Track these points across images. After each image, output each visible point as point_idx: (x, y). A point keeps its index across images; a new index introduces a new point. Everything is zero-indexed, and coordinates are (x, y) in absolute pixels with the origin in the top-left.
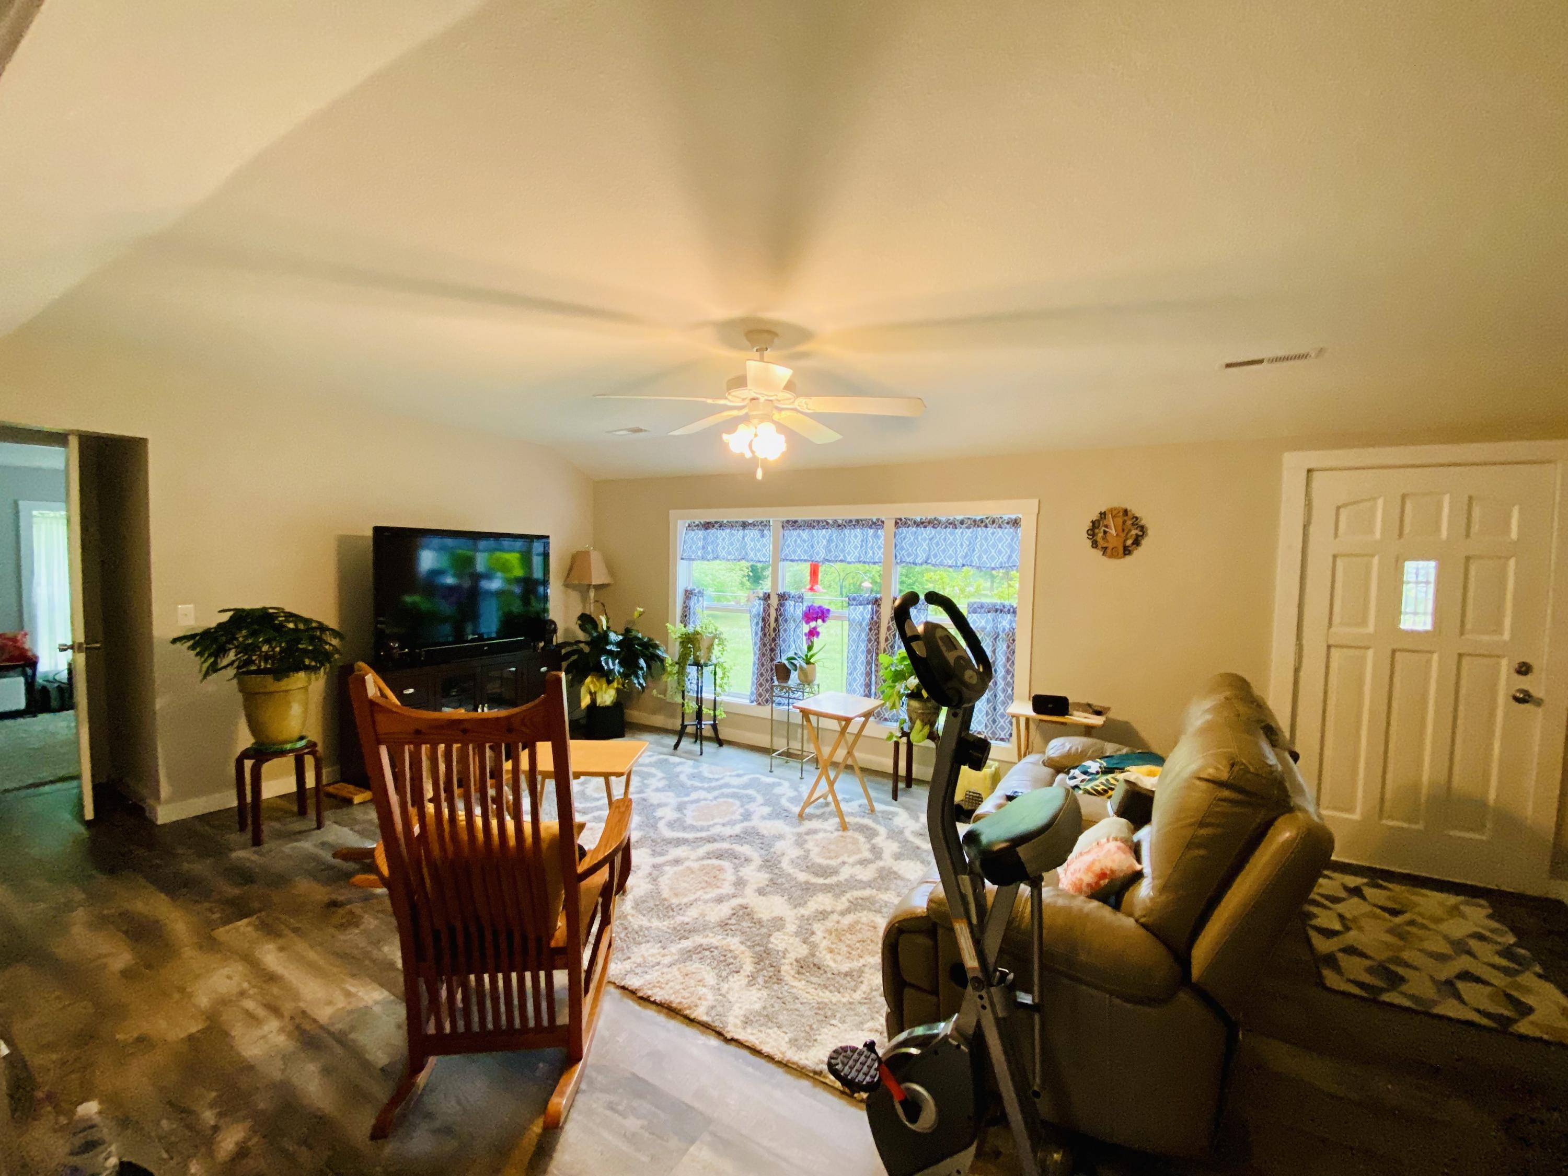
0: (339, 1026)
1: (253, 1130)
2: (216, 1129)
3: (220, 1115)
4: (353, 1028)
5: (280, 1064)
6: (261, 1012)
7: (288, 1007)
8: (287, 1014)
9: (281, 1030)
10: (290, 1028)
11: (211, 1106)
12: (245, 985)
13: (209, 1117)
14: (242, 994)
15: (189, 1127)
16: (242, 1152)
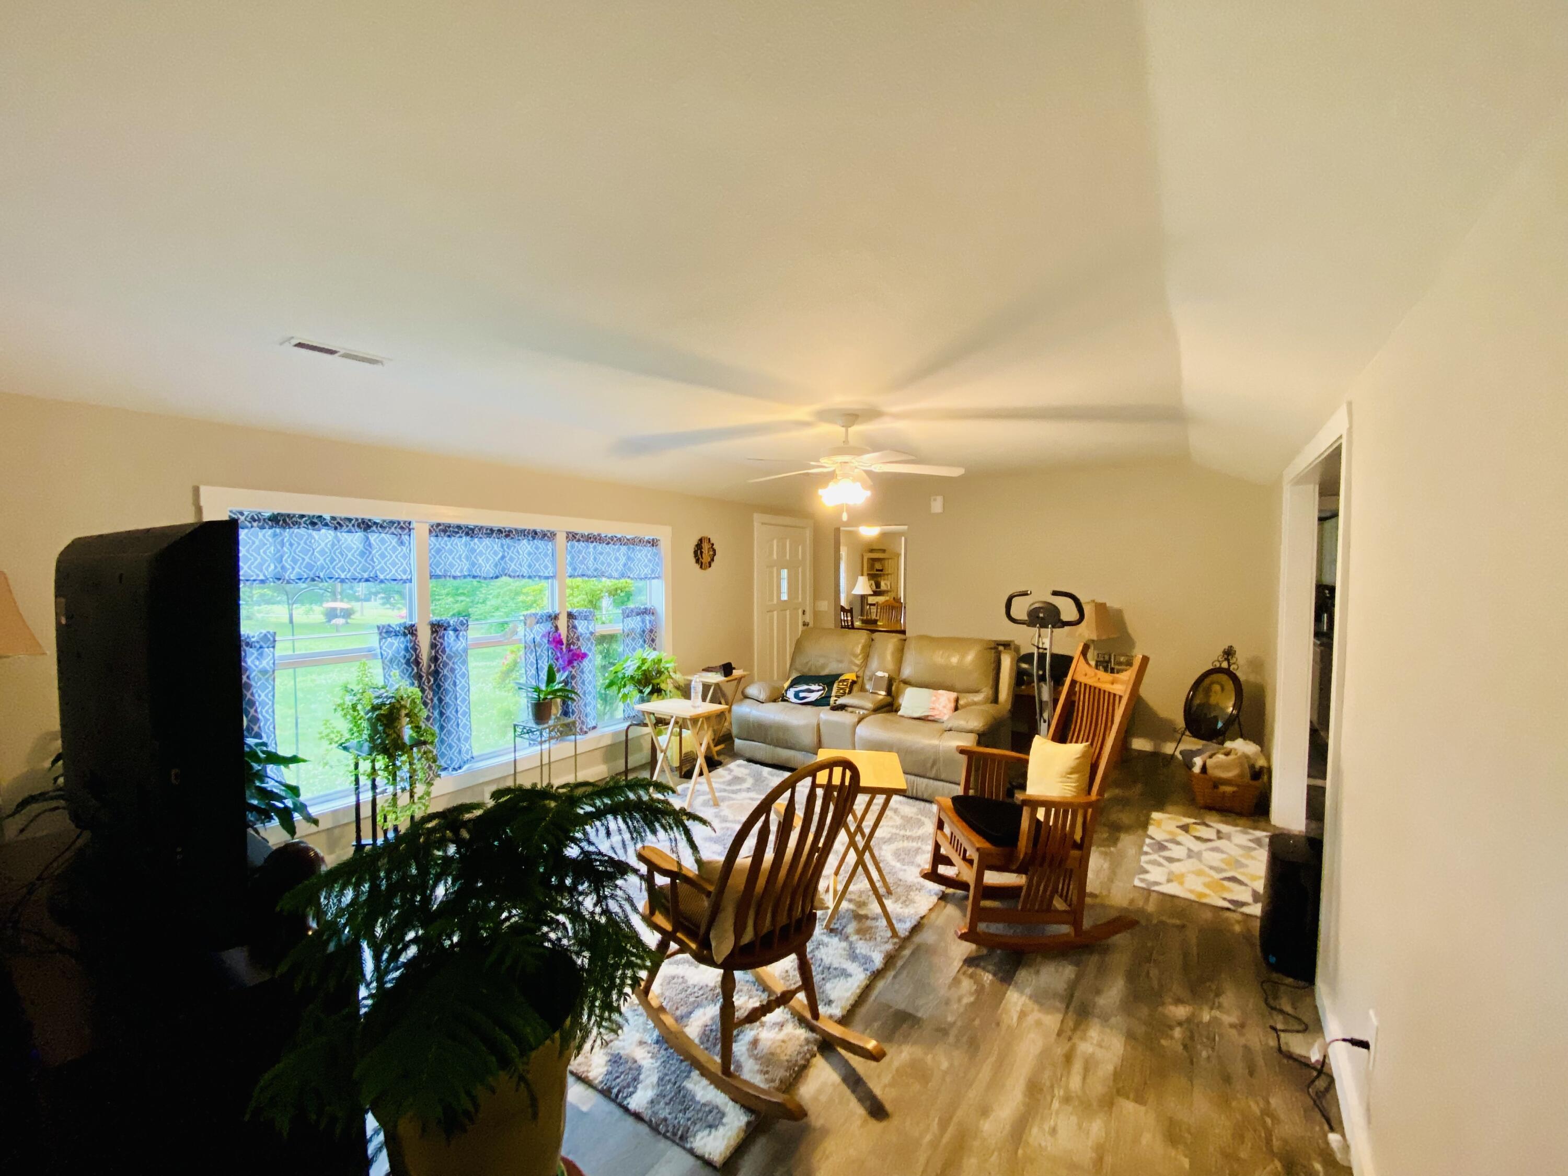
0: (1058, 1004)
1: (1163, 1004)
2: (1180, 1024)
3: (1171, 1028)
4: (1055, 995)
5: (1113, 1020)
6: (1077, 1067)
7: (1059, 1051)
8: (1067, 1046)
9: (1083, 1038)
10: (1079, 1033)
11: (1172, 1038)
12: (1056, 1105)
13: (1177, 1033)
14: (1067, 1100)
15: (1192, 1038)
16: (1178, 1001)
